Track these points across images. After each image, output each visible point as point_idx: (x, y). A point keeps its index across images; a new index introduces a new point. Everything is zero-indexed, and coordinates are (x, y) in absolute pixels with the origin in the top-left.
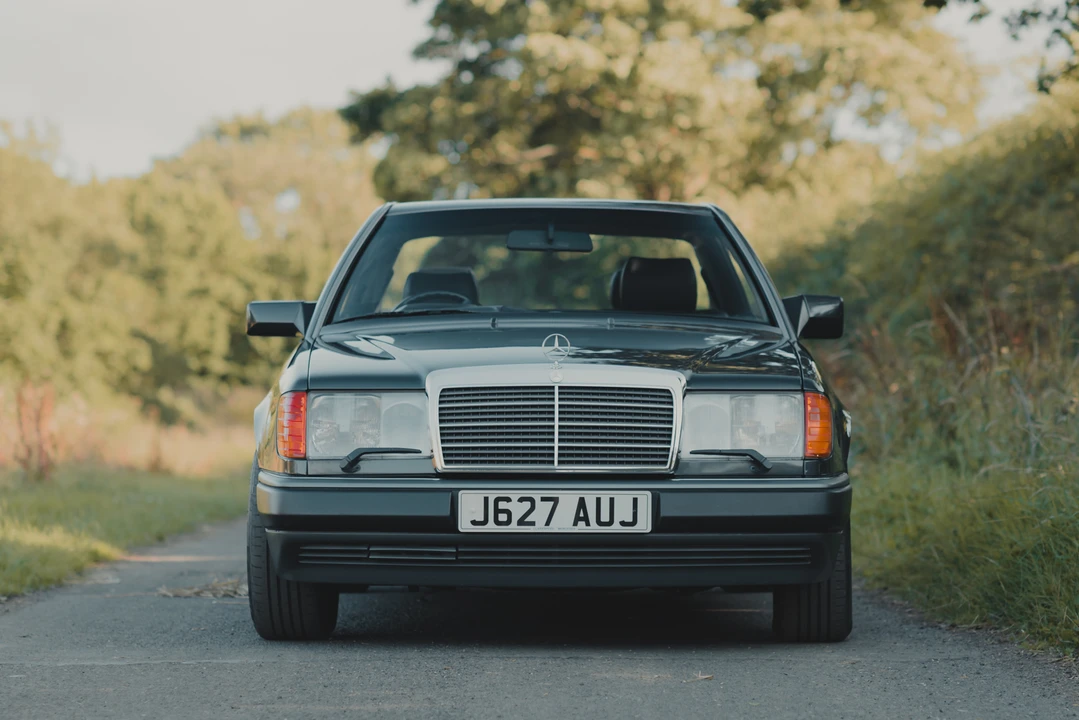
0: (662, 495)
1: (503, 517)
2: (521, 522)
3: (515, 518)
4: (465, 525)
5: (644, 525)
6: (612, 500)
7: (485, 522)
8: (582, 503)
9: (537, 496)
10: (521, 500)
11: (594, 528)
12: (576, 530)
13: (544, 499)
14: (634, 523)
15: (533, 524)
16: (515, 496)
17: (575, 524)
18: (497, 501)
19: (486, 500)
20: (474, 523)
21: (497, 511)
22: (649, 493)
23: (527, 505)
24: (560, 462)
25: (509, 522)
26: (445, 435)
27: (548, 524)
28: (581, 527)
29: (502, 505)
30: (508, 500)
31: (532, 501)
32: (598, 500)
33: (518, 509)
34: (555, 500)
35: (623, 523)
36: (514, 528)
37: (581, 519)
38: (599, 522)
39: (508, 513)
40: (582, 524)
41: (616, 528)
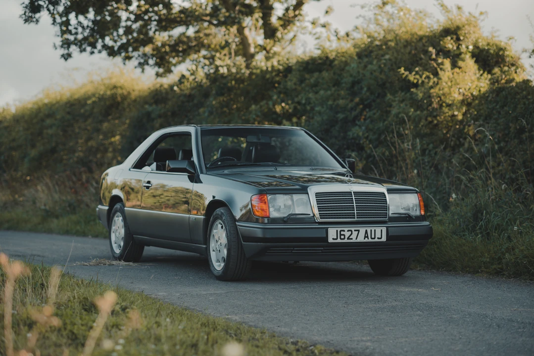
0: (389, 228)
1: (342, 237)
2: (348, 238)
3: (346, 237)
4: (330, 240)
5: (384, 239)
6: (375, 230)
7: (337, 239)
8: (366, 232)
9: (353, 229)
10: (348, 231)
11: (370, 240)
12: (365, 241)
13: (355, 230)
14: (381, 238)
15: (352, 239)
16: (346, 229)
17: (365, 239)
18: (341, 231)
19: (337, 231)
20: (333, 239)
21: (341, 235)
22: (385, 228)
23: (350, 232)
24: (357, 218)
25: (344, 239)
26: (320, 209)
27: (356, 239)
28: (366, 240)
29: (342, 233)
30: (344, 231)
31: (351, 231)
32: (371, 230)
33: (347, 234)
34: (359, 231)
35: (378, 238)
36: (346, 240)
37: (366, 237)
38: (372, 238)
39: (344, 235)
40: (366, 239)
41: (376, 240)
